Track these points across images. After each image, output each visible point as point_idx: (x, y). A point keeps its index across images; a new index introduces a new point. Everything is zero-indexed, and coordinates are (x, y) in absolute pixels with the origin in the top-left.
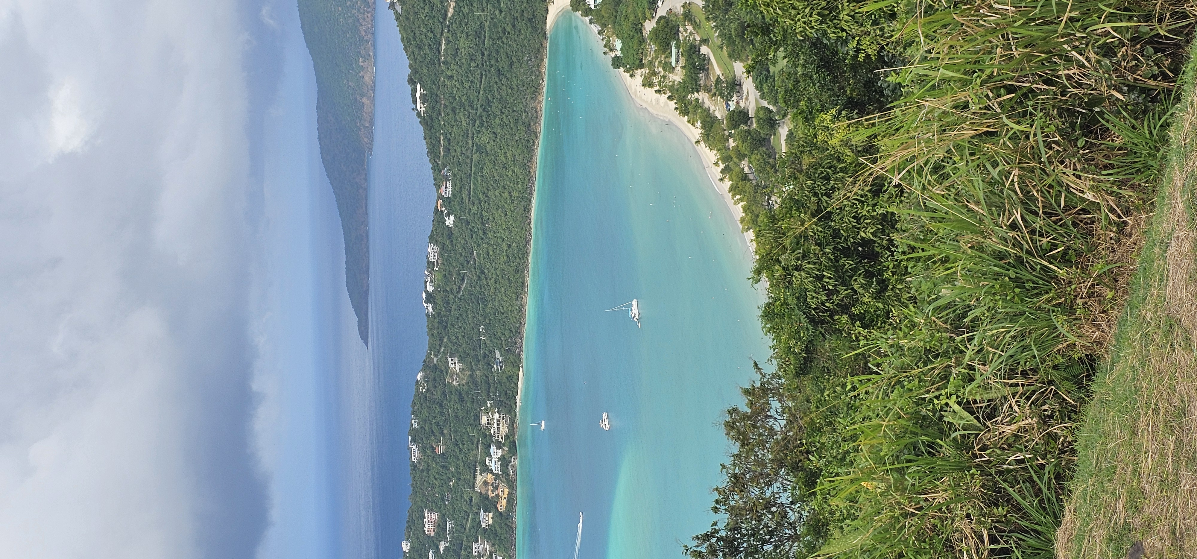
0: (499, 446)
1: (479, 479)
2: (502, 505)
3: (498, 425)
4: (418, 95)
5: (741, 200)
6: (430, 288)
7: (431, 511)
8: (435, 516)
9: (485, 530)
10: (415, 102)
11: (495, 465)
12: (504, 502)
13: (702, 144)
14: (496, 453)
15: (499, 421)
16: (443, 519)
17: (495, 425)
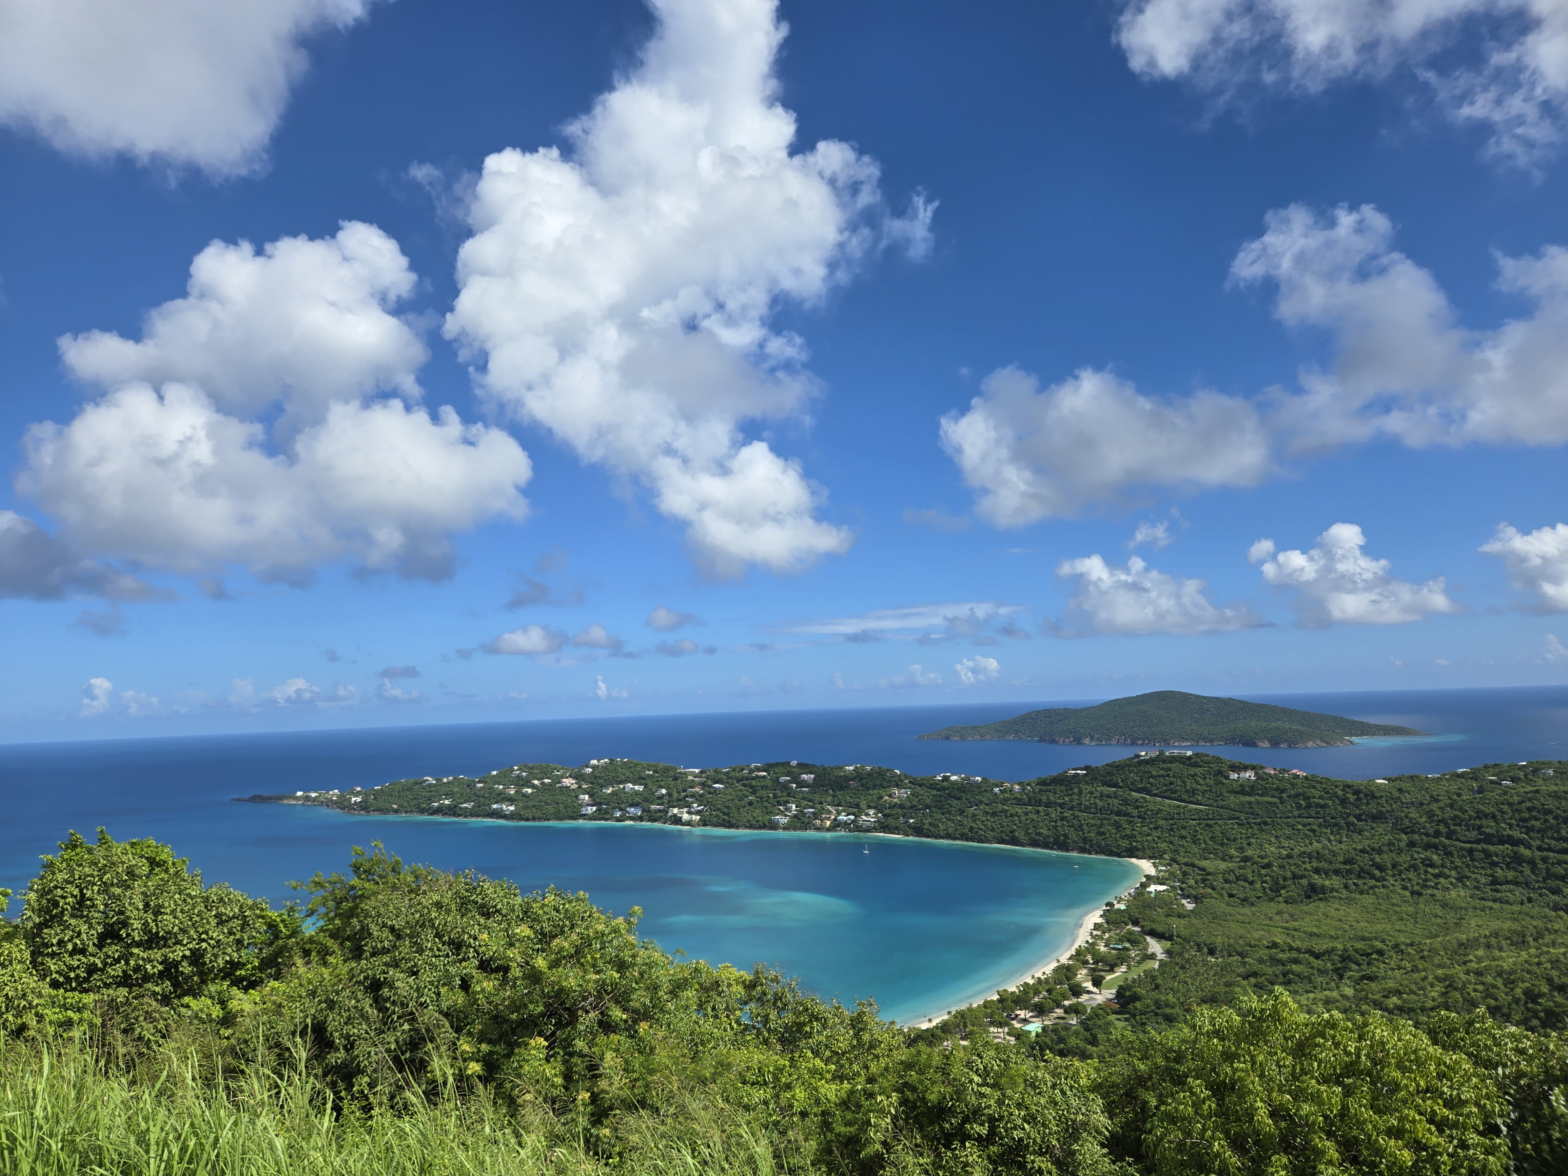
0: (854, 821)
1: (833, 809)
2: (816, 823)
3: (867, 821)
4: (1079, 772)
5: (1020, 991)
7: (814, 778)
8: (811, 781)
9: (803, 812)
10: (1073, 770)
11: (841, 819)
12: (819, 824)
13: (1057, 964)
14: (849, 819)
15: (870, 821)
16: (809, 786)
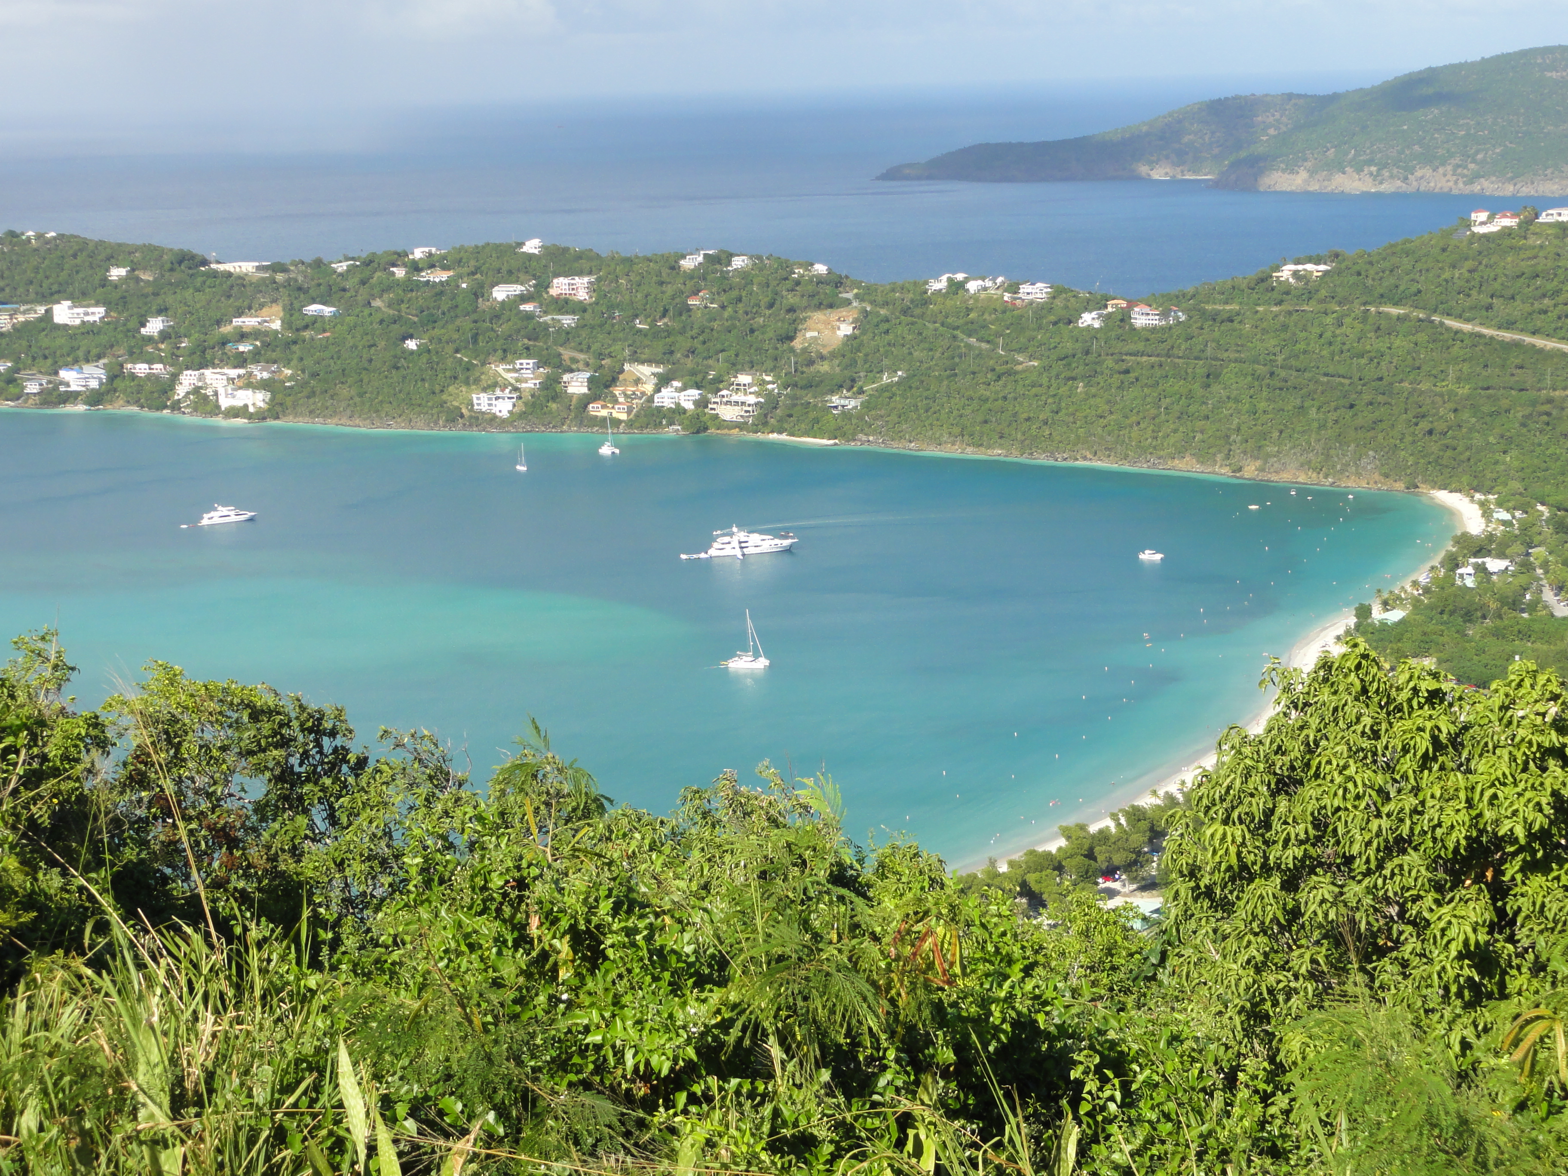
0: (702, 403)
1: (646, 371)
2: (597, 410)
3: (737, 403)
5: (1119, 827)
6: (973, 286)
7: (592, 288)
8: (582, 295)
9: (557, 380)
11: (667, 398)
12: (604, 413)
14: (688, 399)
15: (743, 403)
16: (580, 308)
17: (735, 398)
